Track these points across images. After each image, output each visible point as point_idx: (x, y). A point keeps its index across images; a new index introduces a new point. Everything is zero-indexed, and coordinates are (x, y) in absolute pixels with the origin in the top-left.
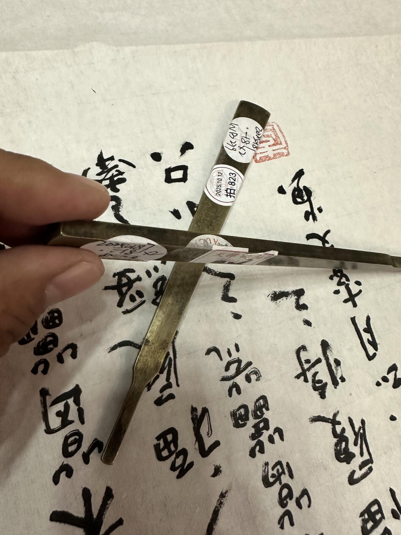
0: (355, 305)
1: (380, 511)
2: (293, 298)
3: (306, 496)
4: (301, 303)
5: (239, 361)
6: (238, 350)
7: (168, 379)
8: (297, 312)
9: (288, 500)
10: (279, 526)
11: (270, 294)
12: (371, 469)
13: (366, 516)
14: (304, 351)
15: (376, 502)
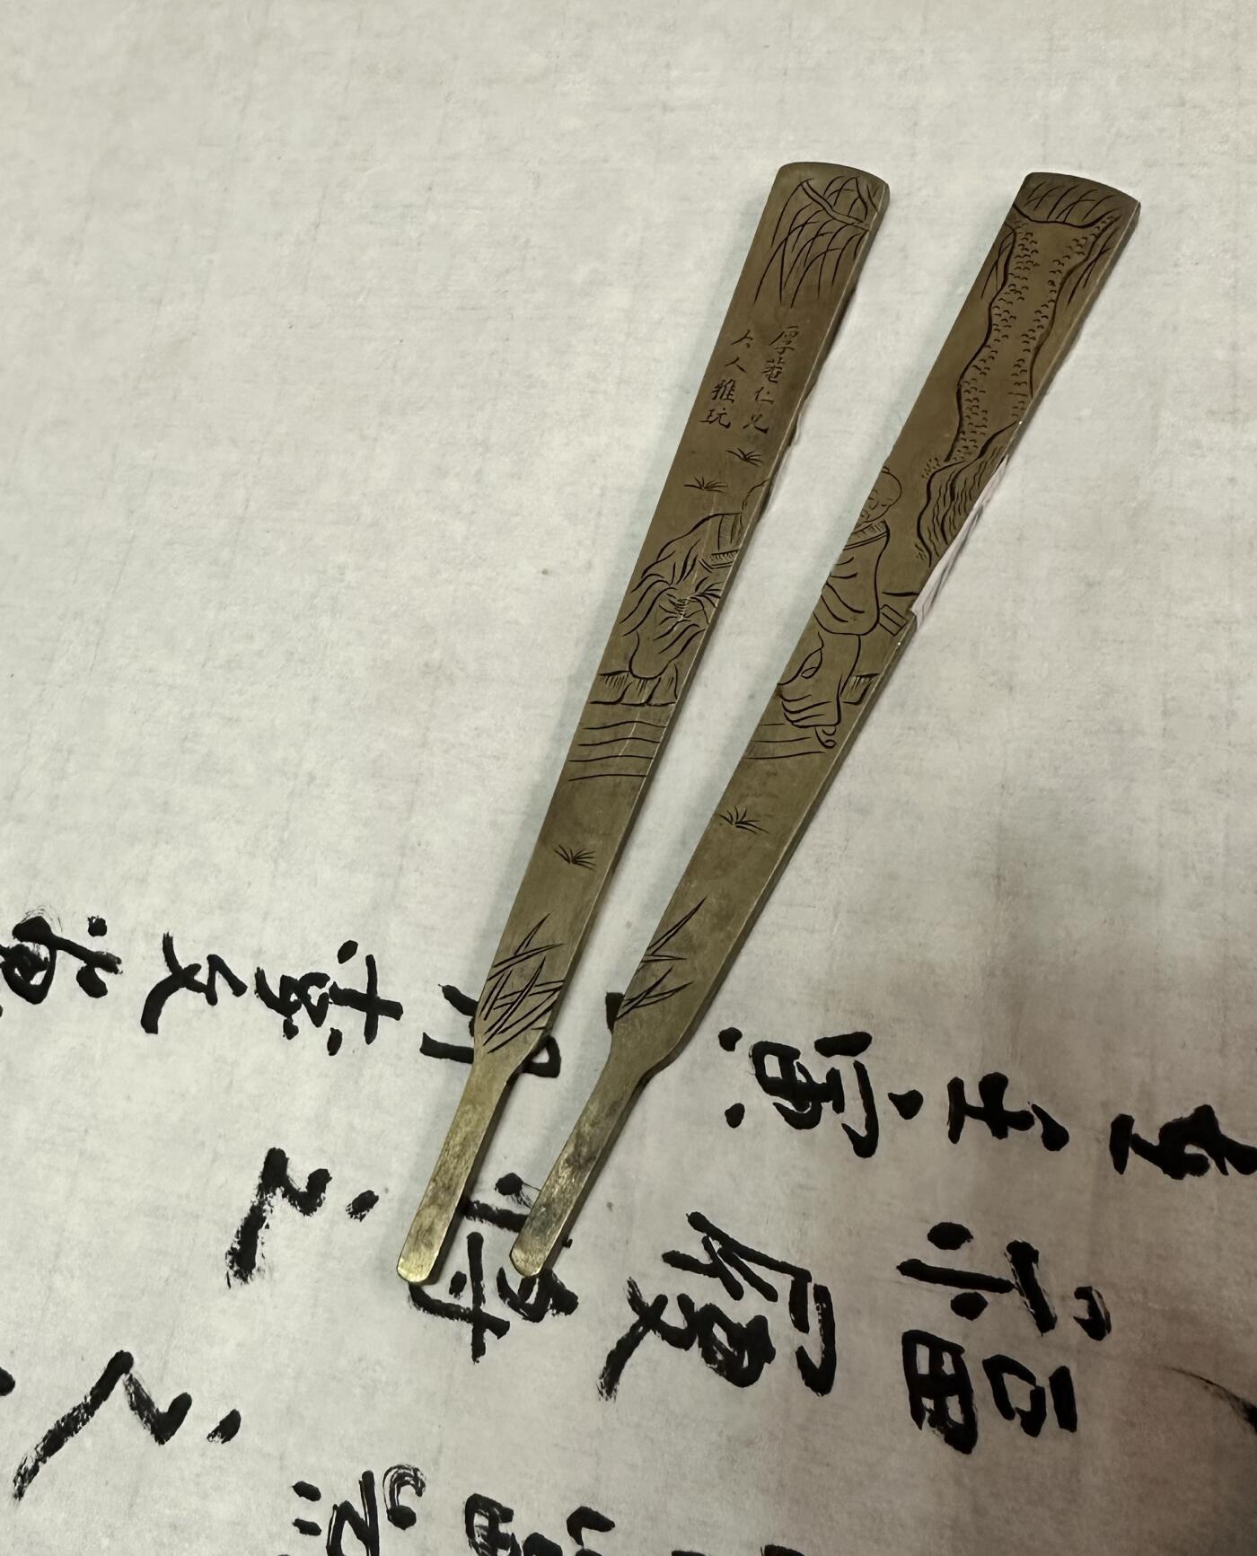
0: (395, 1010)
1: (938, 1346)
4: (301, 1184)
11: (227, 1276)
12: (822, 1294)
13: (928, 1403)
15: (911, 1340)
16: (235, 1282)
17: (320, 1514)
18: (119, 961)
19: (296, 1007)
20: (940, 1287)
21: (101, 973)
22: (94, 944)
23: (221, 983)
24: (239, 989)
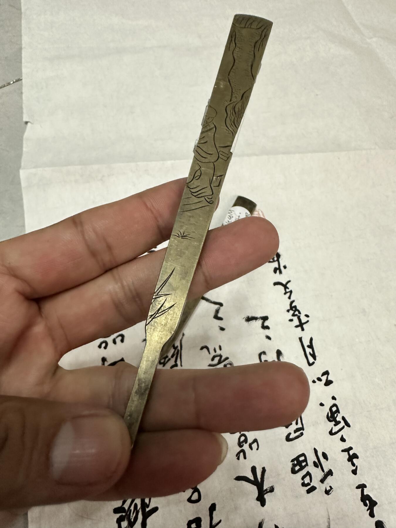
0: (303, 329)
1: (305, 460)
2: (260, 322)
3: (256, 443)
4: (265, 324)
5: (221, 356)
6: (220, 348)
7: (176, 361)
8: (262, 330)
9: (244, 443)
10: (237, 458)
11: (245, 317)
12: (302, 434)
13: (295, 462)
14: (264, 354)
15: (303, 455)
16: (244, 319)
17: (218, 352)
18: (282, 273)
19: (293, 310)
20: (316, 457)
21: (278, 271)
22: (282, 268)
23: (288, 294)
24: (289, 298)
